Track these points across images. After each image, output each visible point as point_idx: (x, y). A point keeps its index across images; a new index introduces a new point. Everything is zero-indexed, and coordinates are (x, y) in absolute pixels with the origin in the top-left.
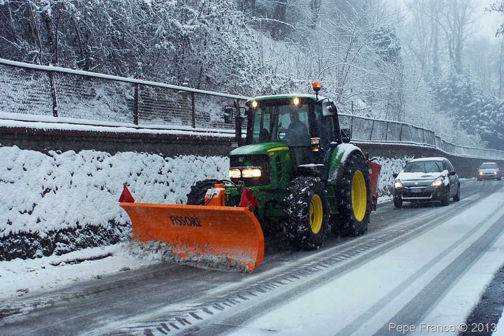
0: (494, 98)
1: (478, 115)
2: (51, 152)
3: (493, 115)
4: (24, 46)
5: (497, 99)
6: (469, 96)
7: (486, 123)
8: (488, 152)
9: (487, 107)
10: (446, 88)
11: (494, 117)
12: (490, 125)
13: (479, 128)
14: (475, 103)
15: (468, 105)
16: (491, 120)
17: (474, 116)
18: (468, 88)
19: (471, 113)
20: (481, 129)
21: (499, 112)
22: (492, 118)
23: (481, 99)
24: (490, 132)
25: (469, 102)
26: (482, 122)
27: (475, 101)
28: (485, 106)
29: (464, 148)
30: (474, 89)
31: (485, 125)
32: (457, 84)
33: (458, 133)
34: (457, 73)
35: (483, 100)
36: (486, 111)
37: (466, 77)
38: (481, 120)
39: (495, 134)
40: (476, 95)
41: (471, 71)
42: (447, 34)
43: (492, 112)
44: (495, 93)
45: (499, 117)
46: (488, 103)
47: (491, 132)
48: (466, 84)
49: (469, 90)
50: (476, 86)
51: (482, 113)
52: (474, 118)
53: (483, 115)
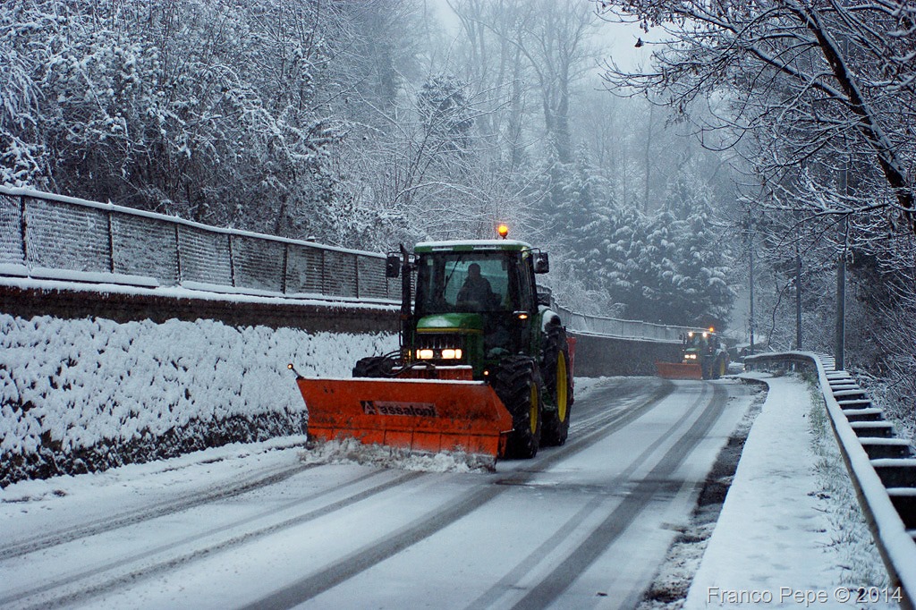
0: (636, 215)
1: (603, 249)
2: (240, 328)
3: (633, 250)
4: (155, 194)
5: (641, 216)
6: (585, 209)
7: (619, 265)
8: (628, 325)
9: (622, 233)
10: (537, 192)
11: (635, 254)
12: (626, 272)
13: (605, 277)
14: (598, 223)
15: (584, 228)
16: (630, 260)
17: (596, 251)
18: (584, 192)
19: (590, 244)
20: (609, 278)
21: (646, 242)
22: (631, 256)
23: (610, 216)
24: (627, 284)
25: (584, 222)
26: (610, 264)
27: (596, 219)
28: (618, 231)
29: (585, 317)
30: (597, 194)
31: (617, 269)
32: (562, 183)
33: (570, 287)
34: (561, 160)
35: (614, 218)
36: (620, 241)
37: (581, 170)
38: (608, 260)
39: (638, 289)
40: (600, 208)
41: (590, 157)
42: (541, 78)
43: (633, 243)
44: (637, 205)
45: (647, 254)
46: (623, 224)
47: (629, 284)
48: (580, 185)
49: (585, 197)
50: (600, 188)
51: (612, 245)
52: (595, 254)
53: (613, 250)
